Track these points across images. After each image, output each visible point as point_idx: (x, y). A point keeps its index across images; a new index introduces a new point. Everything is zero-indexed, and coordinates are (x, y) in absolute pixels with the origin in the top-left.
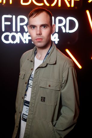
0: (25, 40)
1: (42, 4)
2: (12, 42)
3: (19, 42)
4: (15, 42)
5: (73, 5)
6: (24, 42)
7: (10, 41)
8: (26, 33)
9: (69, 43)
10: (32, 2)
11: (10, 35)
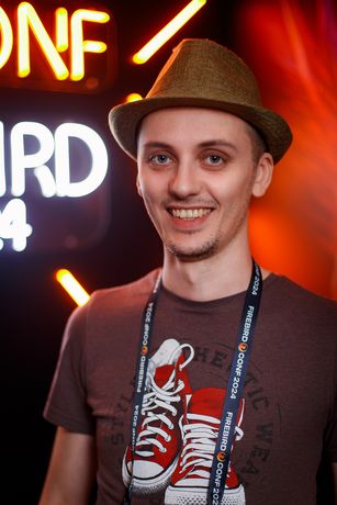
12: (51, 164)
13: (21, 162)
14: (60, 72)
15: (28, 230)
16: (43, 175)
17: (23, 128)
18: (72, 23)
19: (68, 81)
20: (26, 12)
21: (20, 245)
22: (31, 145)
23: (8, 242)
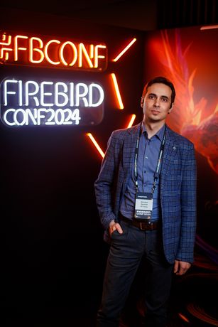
0: (36, 120)
1: (58, 63)
2: (18, 124)
3: (27, 124)
4: (22, 124)
5: (96, 66)
6: (35, 123)
7: (16, 123)
8: (38, 108)
9: (92, 123)
10: (45, 58)
11: (16, 112)
12: (87, 97)
13: (78, 96)
14: (91, 66)
15: (80, 118)
16: (85, 100)
17: (79, 85)
18: (95, 49)
19: (93, 68)
20: (82, 46)
21: (77, 123)
22: (82, 90)
23: (74, 121)
